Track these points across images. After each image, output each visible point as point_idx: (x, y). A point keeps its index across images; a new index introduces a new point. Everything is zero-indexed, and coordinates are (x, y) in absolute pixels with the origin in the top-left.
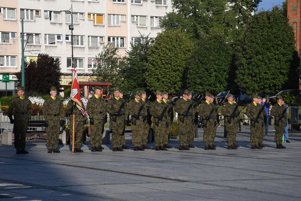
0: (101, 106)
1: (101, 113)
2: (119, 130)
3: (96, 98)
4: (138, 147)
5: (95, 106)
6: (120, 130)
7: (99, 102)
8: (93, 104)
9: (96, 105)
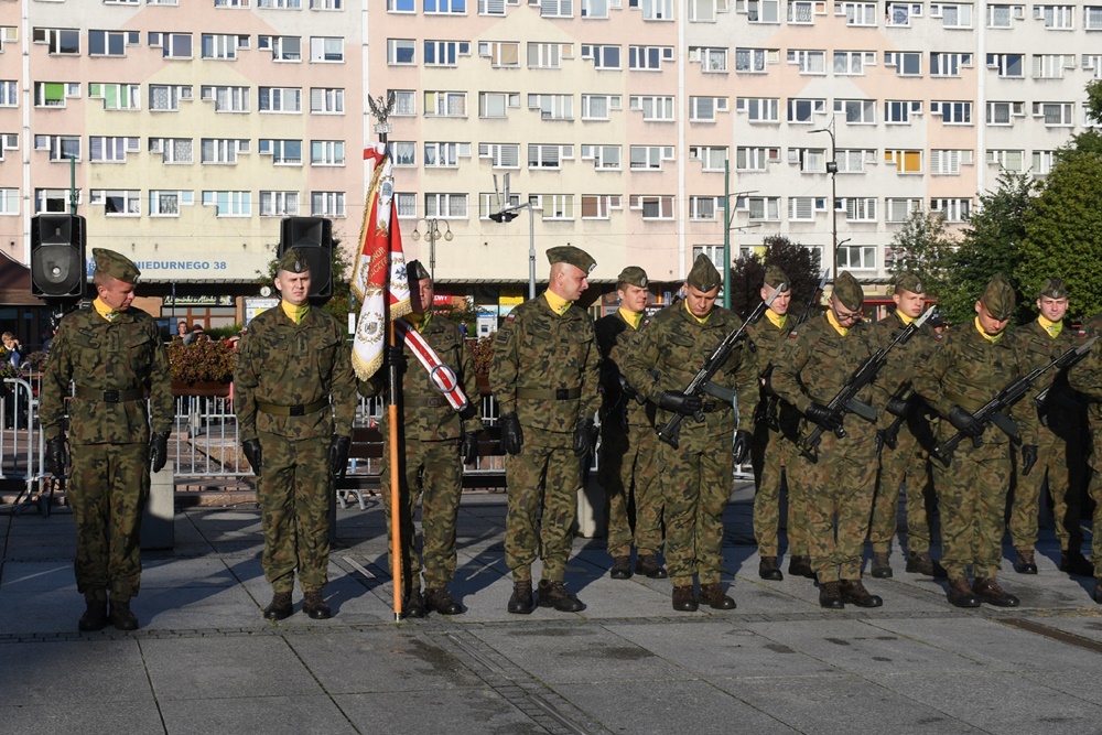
0: (570, 357)
1: (563, 394)
2: (704, 492)
3: (547, 312)
4: (844, 581)
5: (536, 353)
6: (710, 492)
7: (563, 332)
8: (528, 339)
9: (540, 349)
